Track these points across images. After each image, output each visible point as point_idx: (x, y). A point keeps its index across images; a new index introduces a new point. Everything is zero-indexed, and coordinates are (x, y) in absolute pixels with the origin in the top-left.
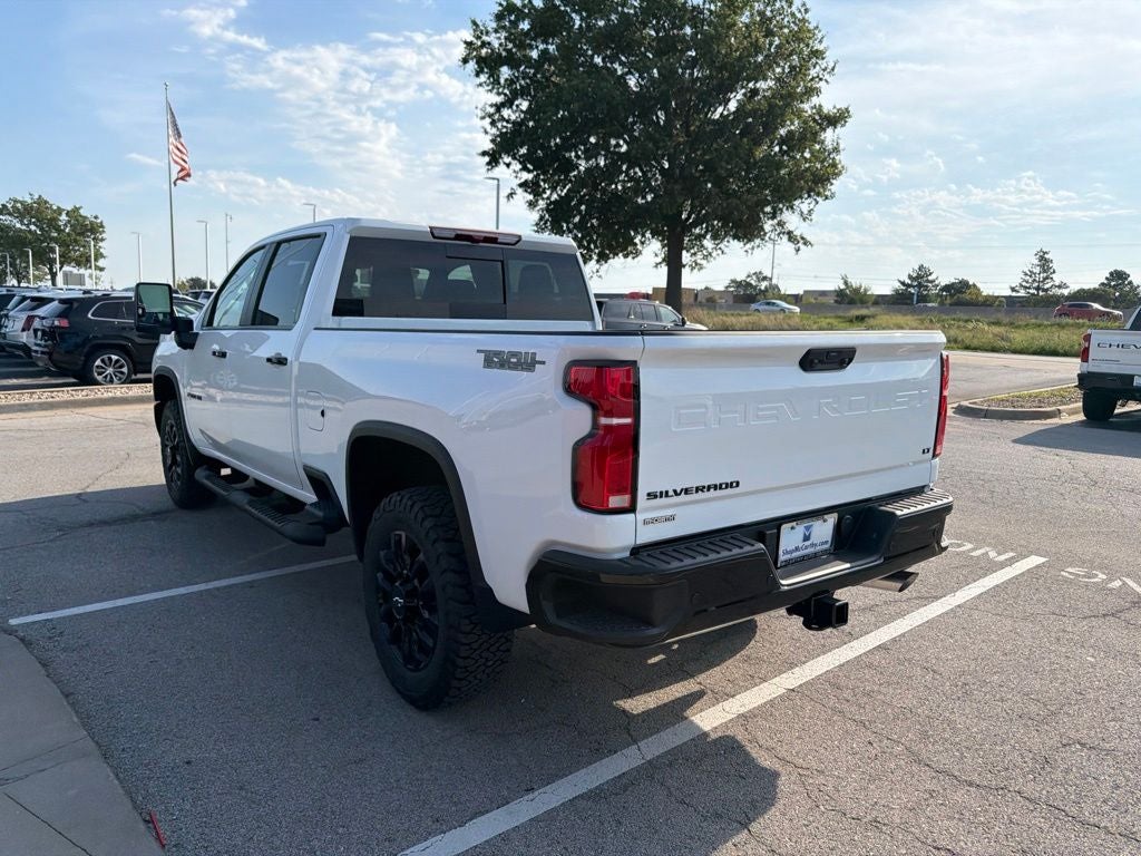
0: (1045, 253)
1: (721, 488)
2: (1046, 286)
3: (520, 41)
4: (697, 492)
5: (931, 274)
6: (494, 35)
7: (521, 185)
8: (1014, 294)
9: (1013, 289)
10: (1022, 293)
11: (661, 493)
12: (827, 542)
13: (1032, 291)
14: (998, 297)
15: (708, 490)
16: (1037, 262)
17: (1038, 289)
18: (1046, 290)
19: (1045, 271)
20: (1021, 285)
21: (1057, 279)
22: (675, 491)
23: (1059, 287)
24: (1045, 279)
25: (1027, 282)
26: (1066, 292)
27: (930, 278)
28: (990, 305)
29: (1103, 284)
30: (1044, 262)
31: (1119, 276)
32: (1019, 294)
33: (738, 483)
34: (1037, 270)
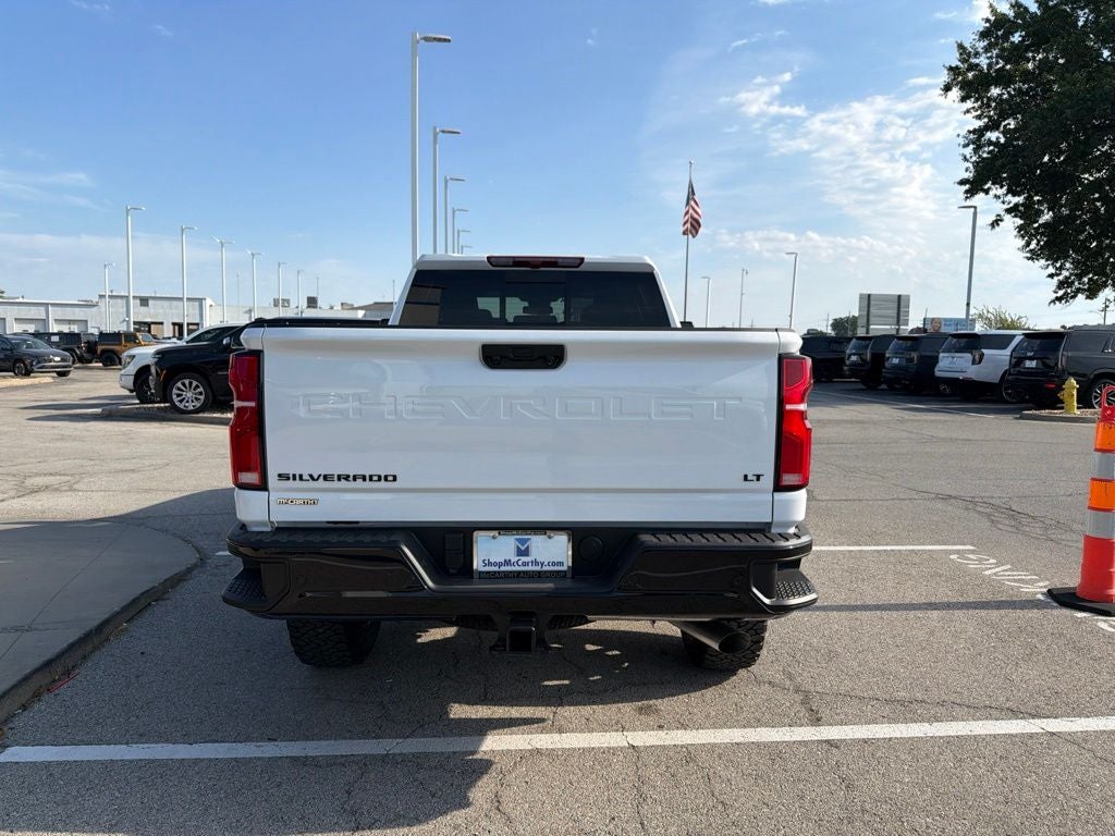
1: (371, 480)
3: (1015, 55)
4: (339, 479)
6: (984, 55)
7: (1008, 211)
11: (294, 476)
12: (561, 564)
15: (355, 479)
22: (311, 476)
33: (395, 479)
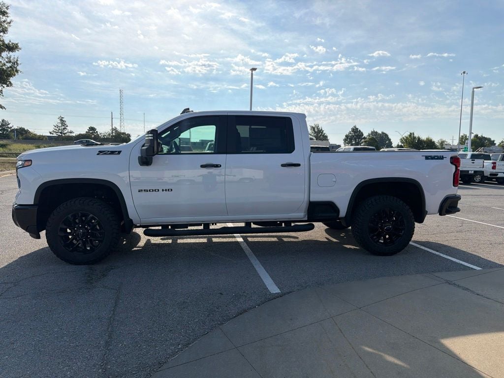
0: (62, 118)
2: (65, 132)
5: (9, 124)
8: (51, 135)
9: (50, 133)
10: (55, 135)
13: (59, 134)
14: (44, 136)
16: (59, 121)
17: (61, 133)
18: (64, 134)
19: (63, 126)
20: (54, 131)
21: (69, 129)
23: (71, 132)
24: (64, 129)
25: (56, 130)
26: (74, 135)
27: (9, 126)
28: (42, 139)
29: (87, 132)
30: (62, 121)
31: (92, 129)
32: (54, 135)
34: (60, 125)
